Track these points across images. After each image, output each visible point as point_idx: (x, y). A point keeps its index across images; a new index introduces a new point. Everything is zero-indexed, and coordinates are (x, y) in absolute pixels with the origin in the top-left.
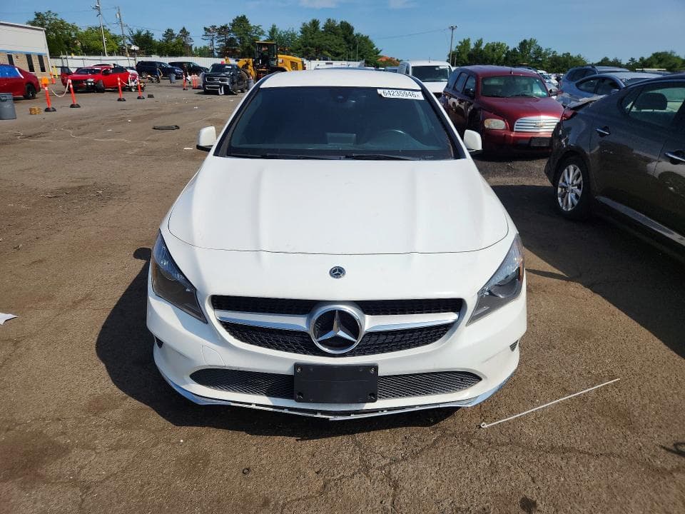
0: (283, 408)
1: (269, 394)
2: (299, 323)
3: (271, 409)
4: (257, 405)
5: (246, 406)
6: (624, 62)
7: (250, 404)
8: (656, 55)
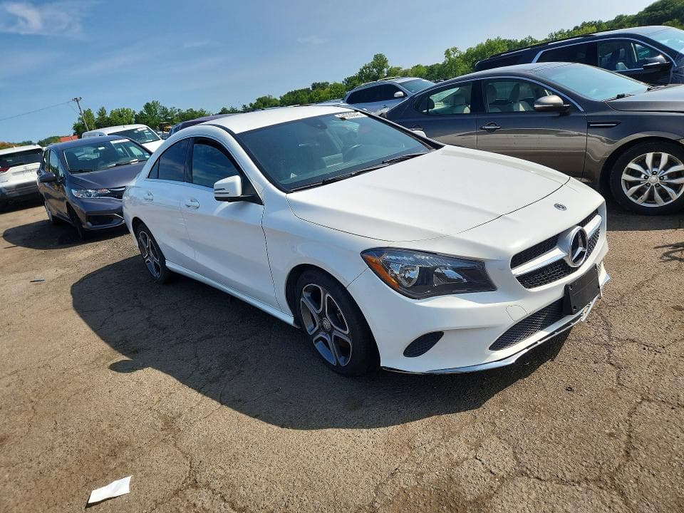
0: (553, 333)
1: (542, 328)
2: (555, 254)
3: (549, 338)
4: (540, 340)
5: (535, 346)
6: (240, 109)
7: (536, 343)
8: (260, 100)
